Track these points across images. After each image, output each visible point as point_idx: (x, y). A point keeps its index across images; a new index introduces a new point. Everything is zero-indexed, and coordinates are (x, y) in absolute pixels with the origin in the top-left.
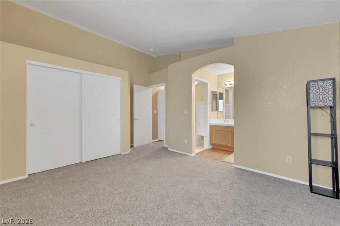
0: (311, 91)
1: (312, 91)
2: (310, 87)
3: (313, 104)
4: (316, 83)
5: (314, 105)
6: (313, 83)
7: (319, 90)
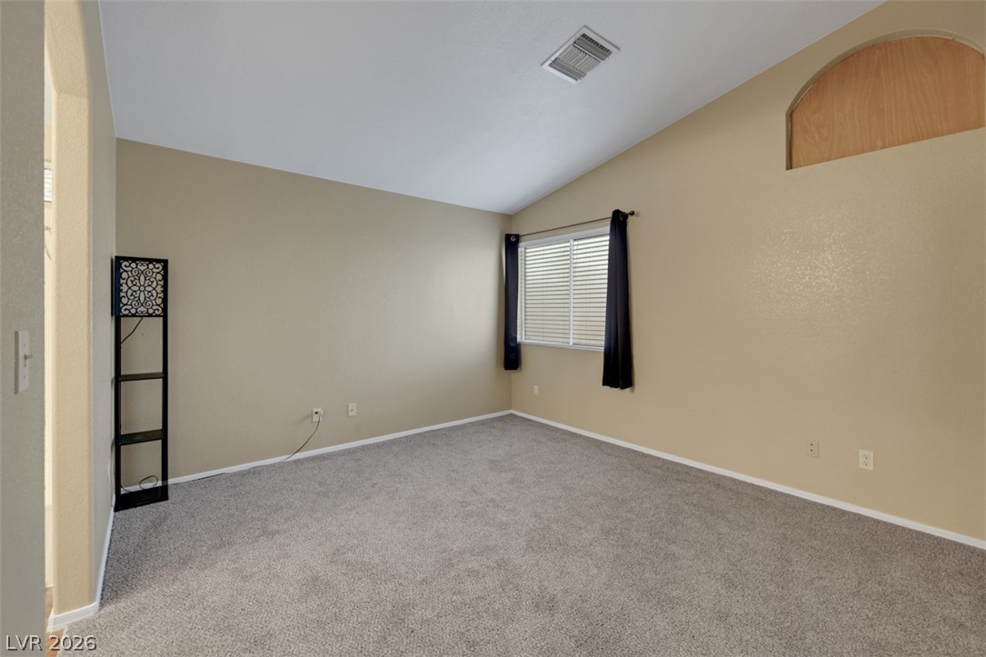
0: (122, 281)
1: (125, 281)
2: (122, 271)
3: (125, 310)
4: (133, 265)
5: (127, 312)
6: (127, 264)
7: (139, 279)
